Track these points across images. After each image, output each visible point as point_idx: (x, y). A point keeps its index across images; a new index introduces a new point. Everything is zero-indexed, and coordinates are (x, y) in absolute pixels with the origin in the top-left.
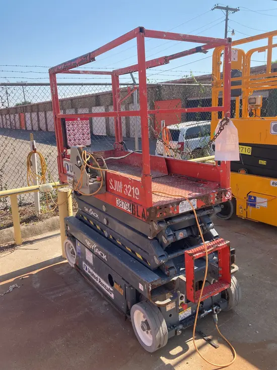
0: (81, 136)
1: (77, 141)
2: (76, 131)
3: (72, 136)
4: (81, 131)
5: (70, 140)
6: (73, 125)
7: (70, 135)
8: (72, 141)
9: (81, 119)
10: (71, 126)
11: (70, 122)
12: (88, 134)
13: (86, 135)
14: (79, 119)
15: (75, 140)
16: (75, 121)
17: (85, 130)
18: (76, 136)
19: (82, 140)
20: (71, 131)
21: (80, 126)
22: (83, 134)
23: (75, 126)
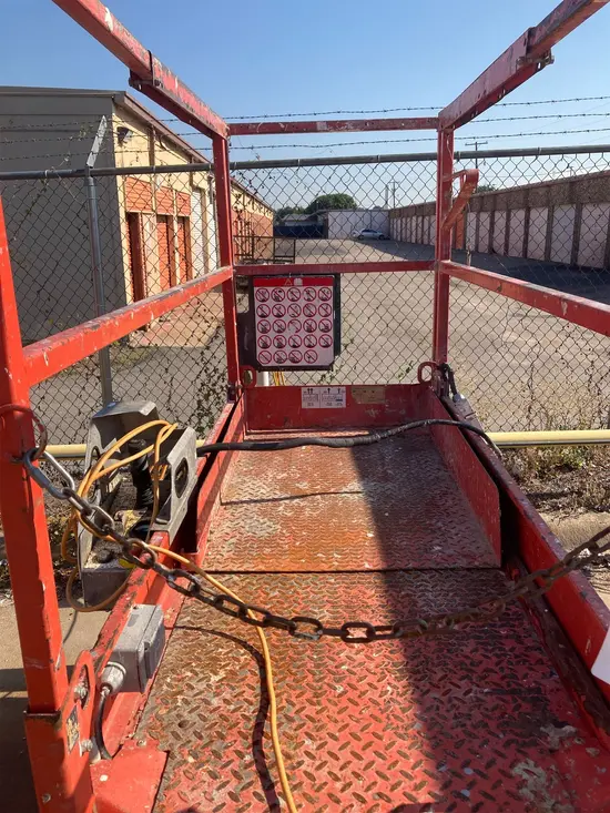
0: (303, 334)
1: (288, 349)
2: (287, 318)
3: (272, 334)
4: (302, 318)
5: (265, 346)
6: (277, 299)
7: (265, 331)
8: (273, 349)
9: (306, 283)
10: (271, 303)
11: (270, 289)
12: (326, 330)
13: (318, 333)
14: (298, 281)
15: (280, 346)
16: (286, 289)
17: (317, 318)
18: (287, 334)
19: (303, 349)
20: (271, 319)
21: (302, 303)
22: (310, 330)
23: (287, 303)
